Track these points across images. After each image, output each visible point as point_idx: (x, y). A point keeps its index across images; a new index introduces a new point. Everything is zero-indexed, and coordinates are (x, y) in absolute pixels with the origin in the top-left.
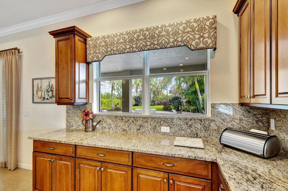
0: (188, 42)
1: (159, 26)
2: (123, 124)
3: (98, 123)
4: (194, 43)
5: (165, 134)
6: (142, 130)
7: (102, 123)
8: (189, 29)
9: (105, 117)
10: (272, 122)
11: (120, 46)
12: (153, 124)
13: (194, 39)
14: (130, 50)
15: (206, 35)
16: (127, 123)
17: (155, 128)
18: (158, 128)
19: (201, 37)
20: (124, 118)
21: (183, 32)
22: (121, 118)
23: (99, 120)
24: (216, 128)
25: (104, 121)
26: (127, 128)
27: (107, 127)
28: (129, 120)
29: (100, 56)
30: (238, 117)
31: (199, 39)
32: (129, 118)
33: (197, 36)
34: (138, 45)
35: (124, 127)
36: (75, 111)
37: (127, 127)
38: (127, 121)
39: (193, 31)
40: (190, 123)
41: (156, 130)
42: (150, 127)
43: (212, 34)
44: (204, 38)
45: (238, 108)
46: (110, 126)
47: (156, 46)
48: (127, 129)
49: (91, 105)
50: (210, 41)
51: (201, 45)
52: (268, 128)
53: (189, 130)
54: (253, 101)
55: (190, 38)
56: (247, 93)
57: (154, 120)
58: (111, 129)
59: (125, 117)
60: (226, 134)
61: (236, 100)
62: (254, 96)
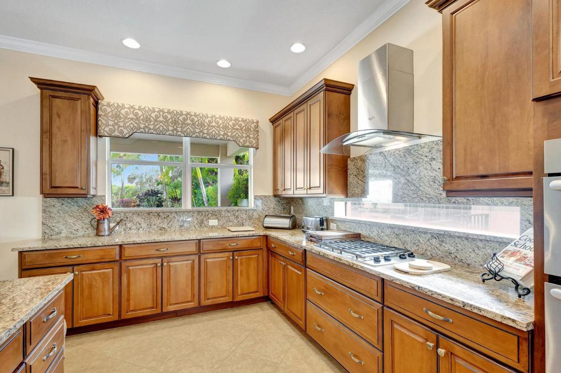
0: (237, 138)
1: (209, 116)
2: (160, 221)
3: (118, 224)
4: (242, 140)
5: (212, 227)
7: (124, 222)
8: (237, 127)
9: (131, 215)
10: (292, 208)
11: (159, 126)
12: (200, 218)
13: (242, 137)
14: (174, 134)
15: (251, 136)
16: (165, 220)
17: (202, 222)
18: (205, 222)
19: (248, 136)
20: (161, 214)
21: (233, 128)
22: (156, 214)
23: (118, 219)
24: (257, 217)
25: (129, 219)
26: (166, 226)
27: (134, 227)
28: (169, 216)
29: (125, 131)
30: (272, 206)
31: (246, 137)
32: (169, 214)
33: (245, 135)
34: (185, 129)
35: (161, 225)
36: (66, 208)
37: (166, 224)
38: (165, 216)
39: (241, 129)
40: (237, 214)
41: (204, 225)
42: (196, 222)
43: (256, 136)
44: (250, 138)
45: (272, 199)
46: (139, 226)
47: (205, 135)
49: (103, 198)
50: (254, 142)
51: (247, 144)
52: (290, 213)
53: (236, 221)
54: (284, 193)
55: (239, 135)
56: (279, 187)
57: (201, 214)
58: (141, 229)
59: (164, 212)
60: (266, 220)
61: (270, 193)
62: (284, 190)
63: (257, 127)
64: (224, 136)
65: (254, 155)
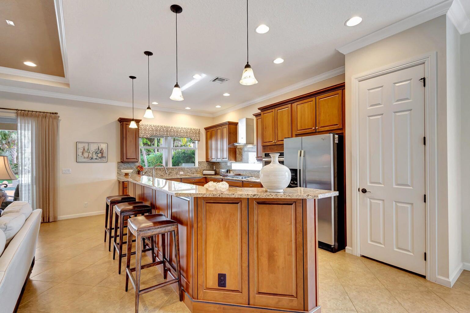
4: (193, 138)
5: (181, 175)
6: (171, 174)
8: (191, 132)
10: (214, 166)
12: (176, 171)
15: (197, 136)
16: (163, 172)
18: (178, 173)
20: (161, 169)
21: (190, 133)
23: (145, 172)
24: (200, 170)
29: (148, 136)
30: (206, 166)
33: (194, 136)
35: (161, 174)
39: (193, 133)
40: (191, 169)
42: (175, 173)
43: (199, 136)
44: (197, 137)
45: (206, 163)
48: (163, 175)
50: (198, 138)
51: (196, 139)
52: (214, 168)
53: (191, 172)
55: (192, 136)
56: (209, 157)
57: (176, 169)
60: (204, 171)
61: (205, 160)
62: (212, 159)
63: (199, 132)
64: (186, 136)
65: (198, 144)
